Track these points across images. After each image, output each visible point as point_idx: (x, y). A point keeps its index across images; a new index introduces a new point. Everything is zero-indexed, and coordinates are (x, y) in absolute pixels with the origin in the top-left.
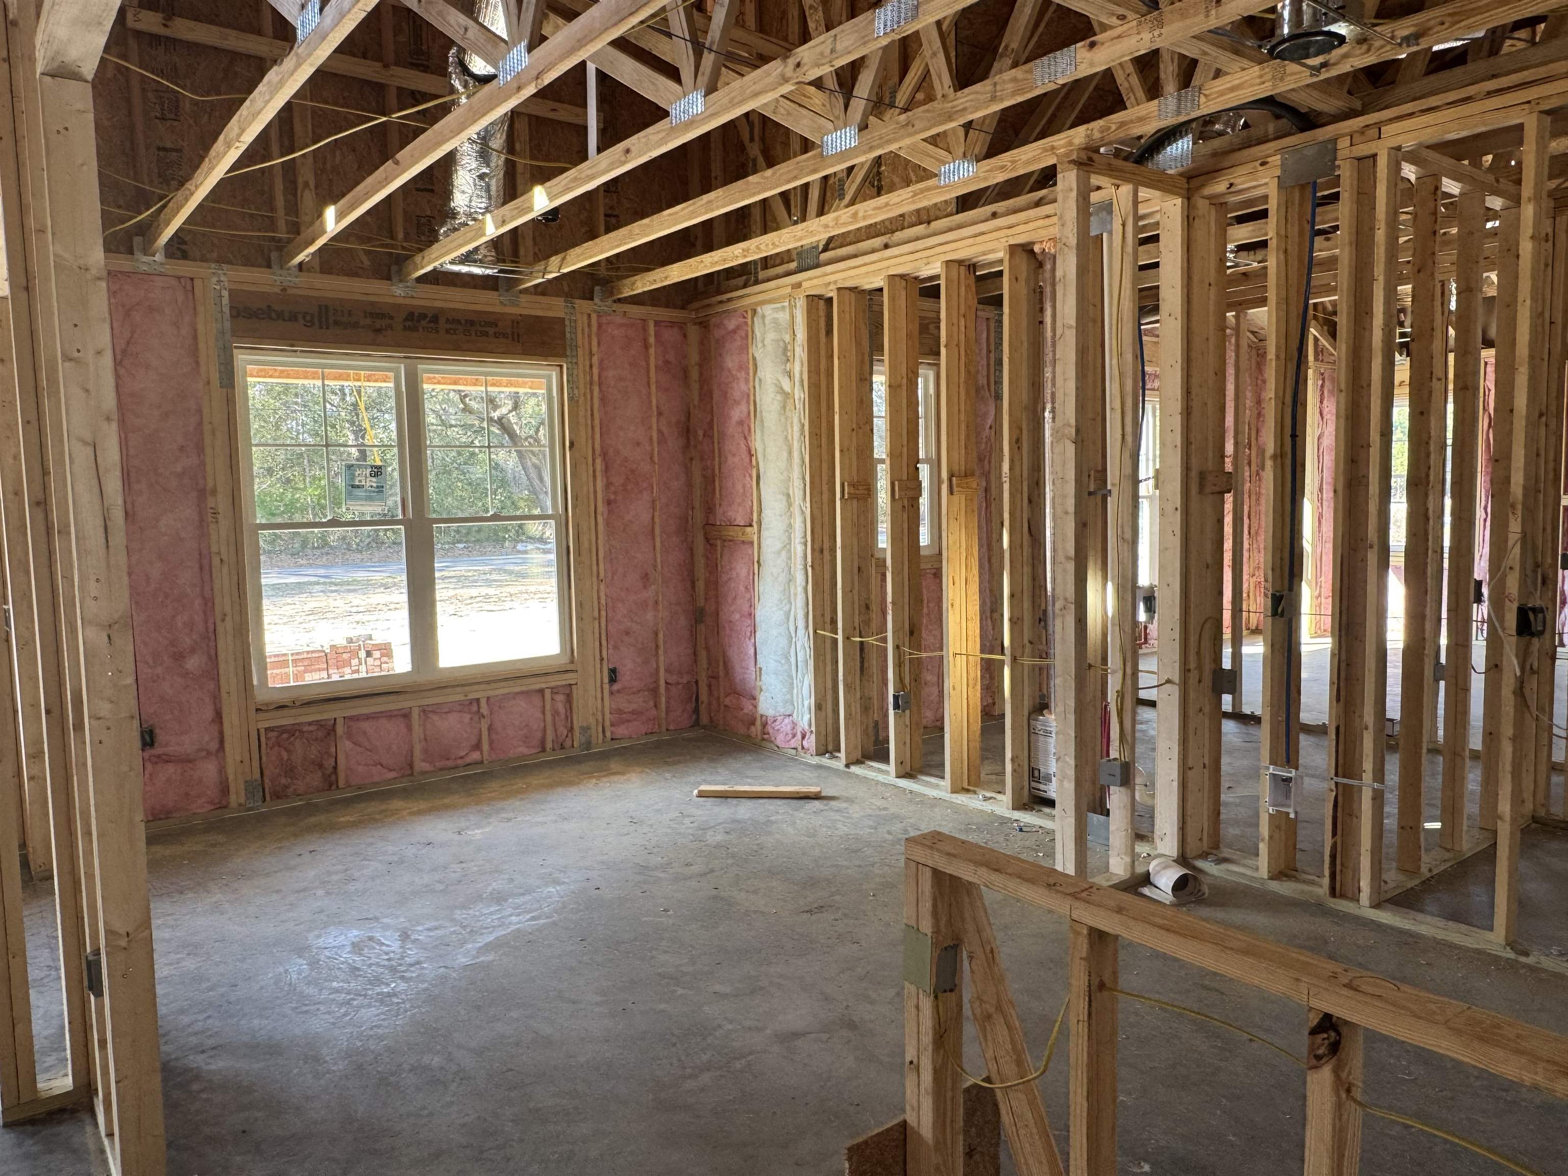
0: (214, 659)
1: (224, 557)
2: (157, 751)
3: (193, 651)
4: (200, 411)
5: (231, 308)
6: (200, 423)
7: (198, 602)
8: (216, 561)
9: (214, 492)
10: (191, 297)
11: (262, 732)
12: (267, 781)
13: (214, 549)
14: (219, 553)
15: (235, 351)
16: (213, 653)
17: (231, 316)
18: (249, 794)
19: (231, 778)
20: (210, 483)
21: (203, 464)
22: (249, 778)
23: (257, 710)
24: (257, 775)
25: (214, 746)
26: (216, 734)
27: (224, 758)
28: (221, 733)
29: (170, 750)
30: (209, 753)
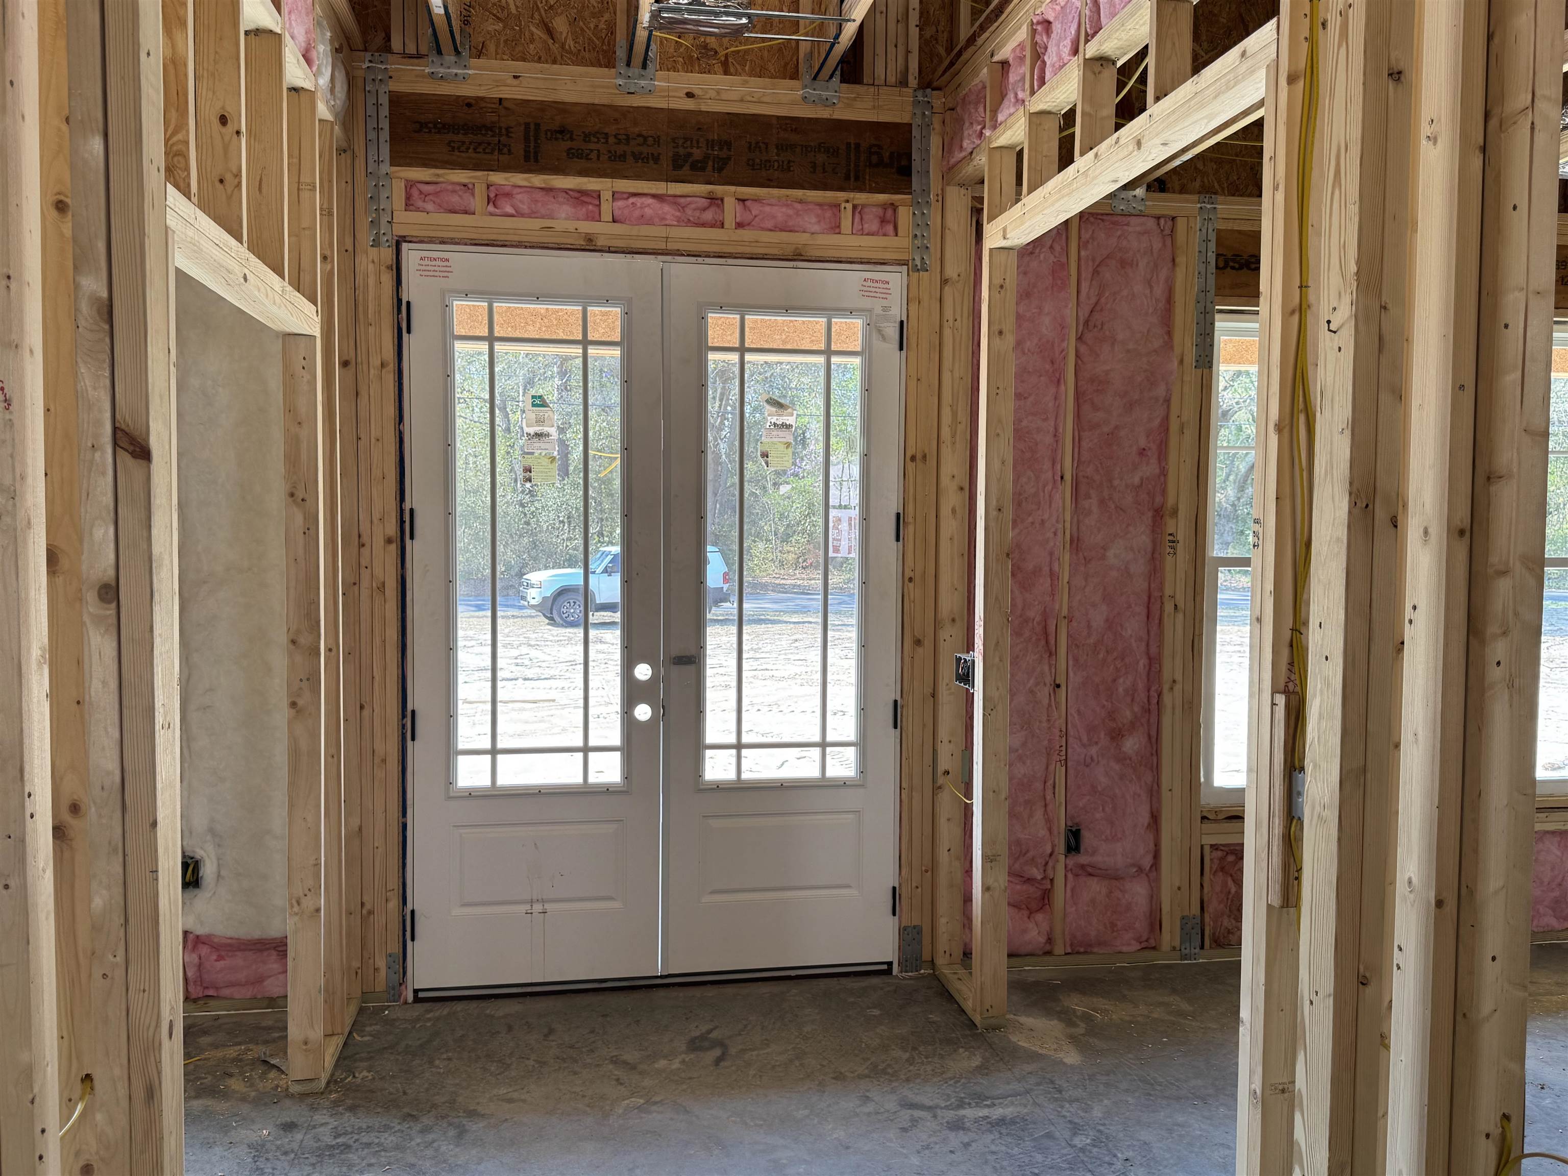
0: (1154, 741)
1: (1181, 605)
2: (1083, 859)
3: (1132, 726)
4: (1168, 401)
5: (1218, 256)
6: (1167, 418)
7: (1143, 662)
8: (1169, 607)
9: (1175, 512)
10: (1169, 242)
11: (1207, 850)
12: (1207, 919)
13: (1168, 591)
14: (1172, 597)
15: (1217, 316)
16: (1153, 733)
17: (1217, 267)
18: (1186, 937)
19: (1166, 908)
20: (1171, 501)
21: (1164, 473)
22: (1186, 913)
23: (1204, 818)
24: (1196, 910)
25: (1147, 862)
26: (1152, 846)
27: (1158, 880)
28: (1157, 845)
29: (1098, 859)
30: (1140, 870)
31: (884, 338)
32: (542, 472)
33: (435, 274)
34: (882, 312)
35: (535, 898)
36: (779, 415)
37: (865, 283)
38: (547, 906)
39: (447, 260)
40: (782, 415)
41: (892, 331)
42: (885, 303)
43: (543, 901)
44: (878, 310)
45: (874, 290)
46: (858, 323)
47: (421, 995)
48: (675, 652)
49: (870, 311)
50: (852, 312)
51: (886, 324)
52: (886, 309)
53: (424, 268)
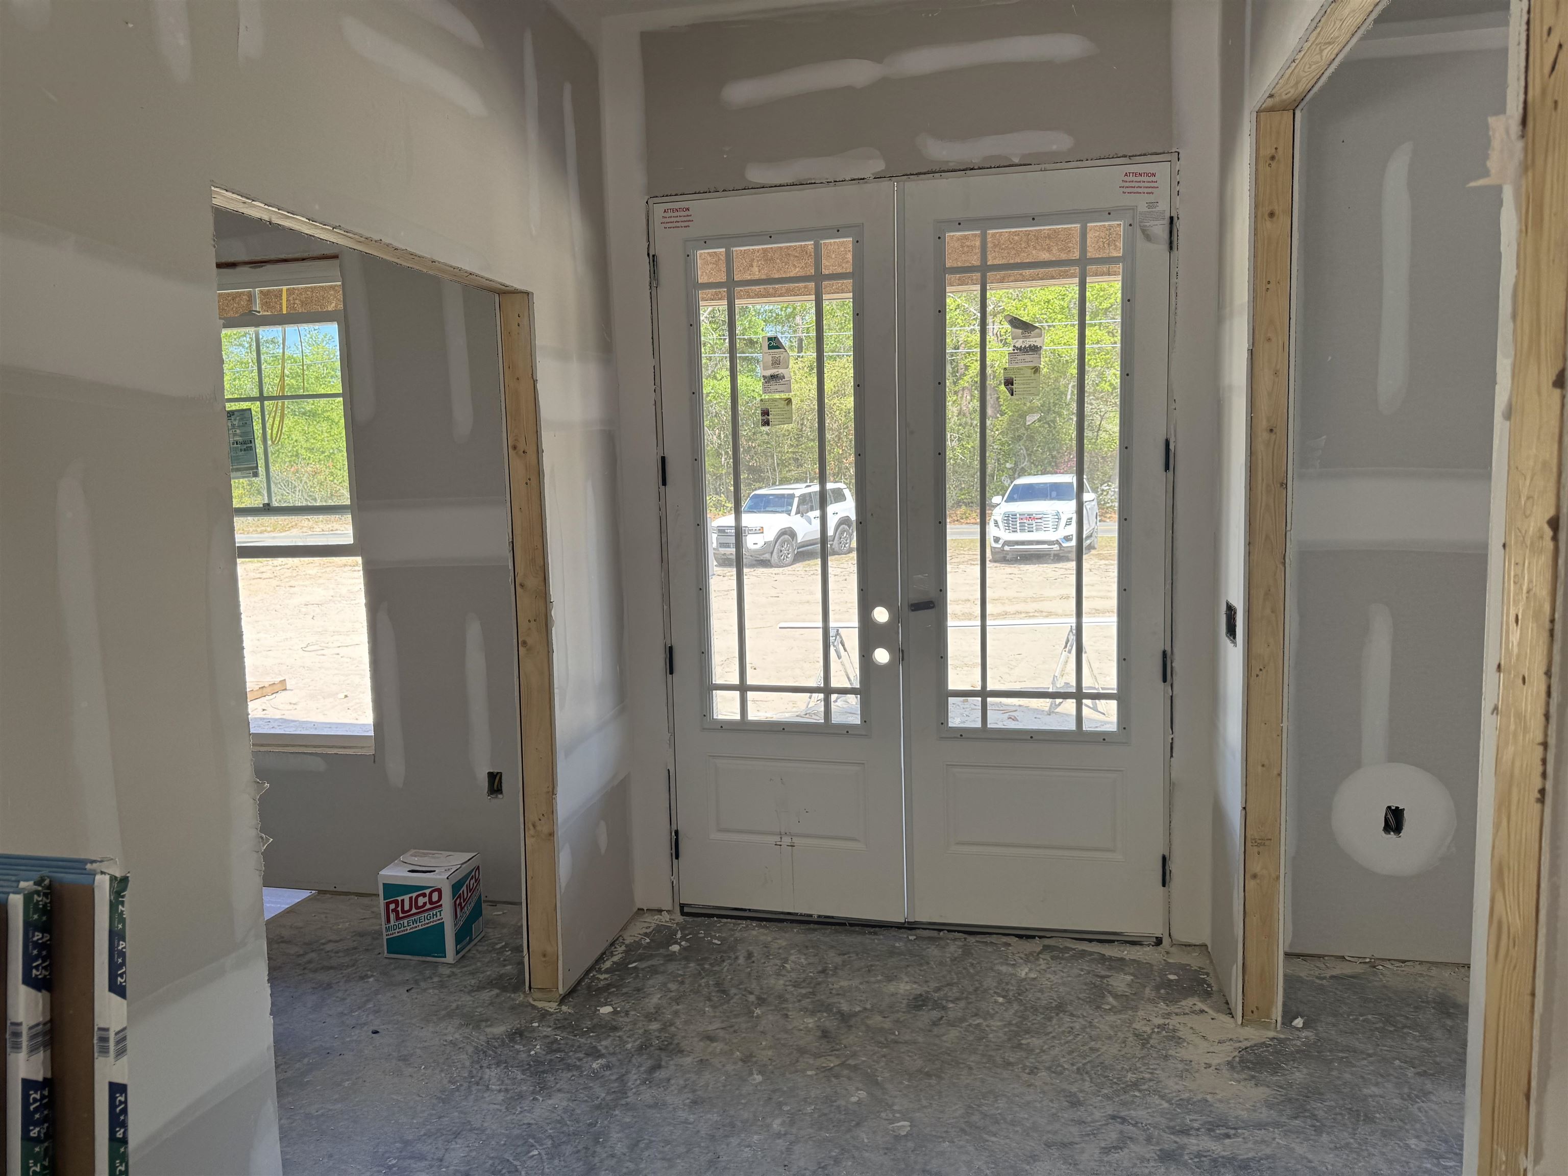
31: (1148, 237)
32: (778, 414)
33: (678, 224)
34: (1147, 209)
35: (783, 831)
36: (1025, 337)
37: (1126, 178)
38: (796, 840)
39: (688, 209)
40: (1028, 337)
41: (1160, 229)
42: (1151, 198)
43: (792, 835)
44: (1142, 207)
45: (1137, 185)
46: (1118, 226)
47: (686, 910)
48: (915, 598)
49: (1133, 209)
50: (1109, 214)
51: (1152, 223)
52: (1151, 205)
53: (669, 220)
